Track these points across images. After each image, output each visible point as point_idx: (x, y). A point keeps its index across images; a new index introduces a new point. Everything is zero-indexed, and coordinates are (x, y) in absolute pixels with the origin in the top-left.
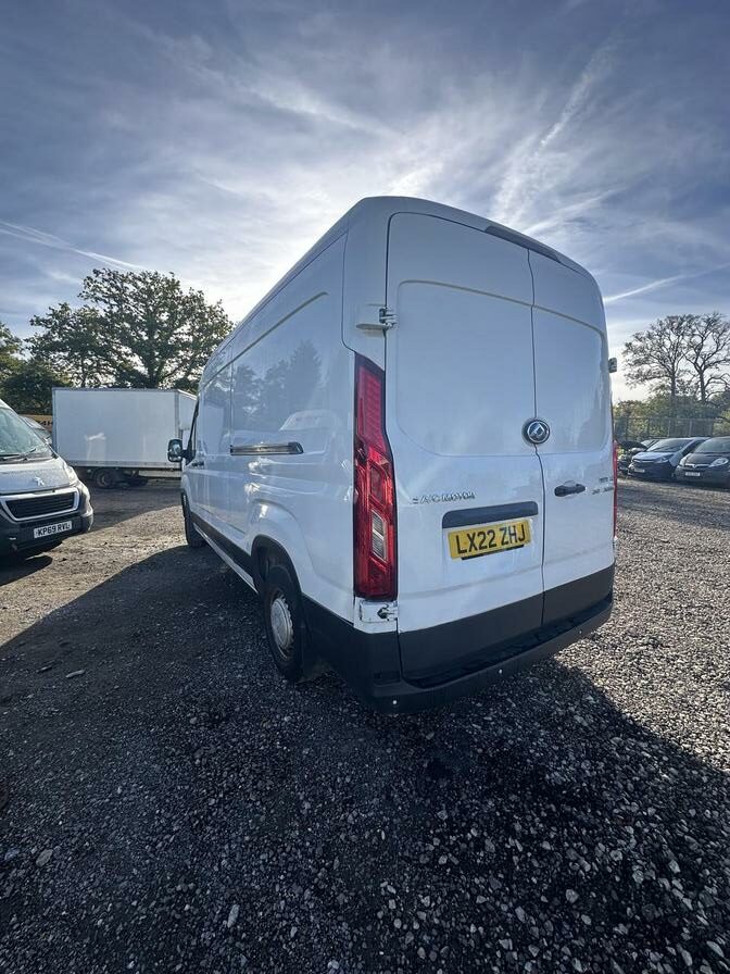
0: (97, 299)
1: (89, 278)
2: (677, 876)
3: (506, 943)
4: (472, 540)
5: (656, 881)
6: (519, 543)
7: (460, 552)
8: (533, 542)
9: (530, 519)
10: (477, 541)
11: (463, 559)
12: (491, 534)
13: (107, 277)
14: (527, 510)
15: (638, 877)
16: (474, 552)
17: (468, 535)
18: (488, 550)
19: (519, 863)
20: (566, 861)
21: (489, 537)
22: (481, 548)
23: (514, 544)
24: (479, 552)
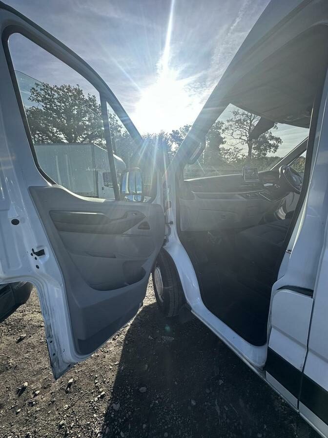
0: (39, 101)
1: (33, 88)
13: (43, 88)
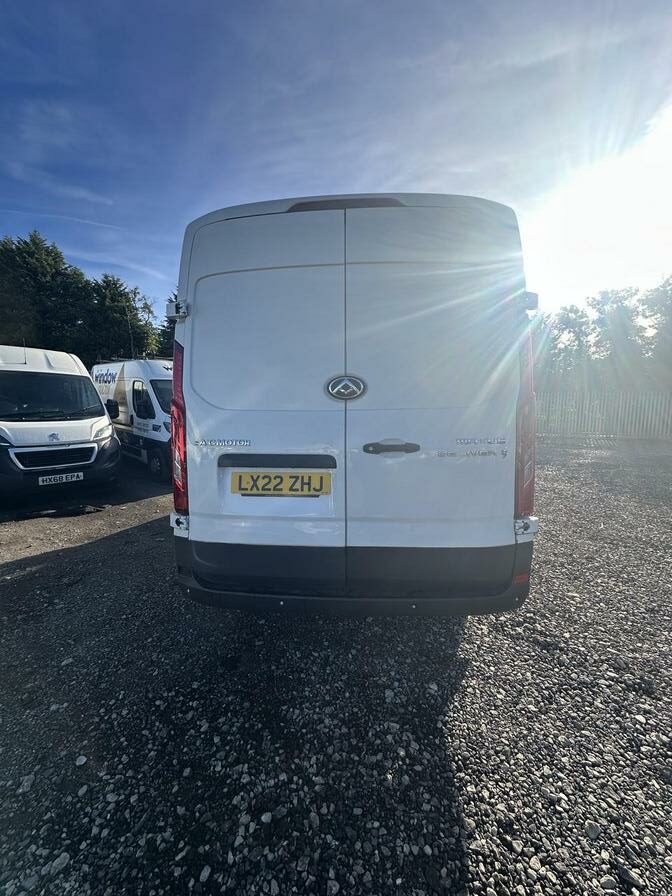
2: (259, 822)
3: (125, 759)
4: (255, 481)
5: (241, 811)
6: (312, 492)
7: (240, 489)
8: (332, 495)
9: (331, 471)
10: (261, 483)
11: (243, 495)
12: (279, 480)
14: (327, 462)
15: (236, 800)
16: (255, 491)
17: (252, 477)
18: (272, 492)
19: (191, 736)
20: (214, 755)
21: (275, 482)
22: (263, 489)
23: (306, 492)
24: (261, 492)
